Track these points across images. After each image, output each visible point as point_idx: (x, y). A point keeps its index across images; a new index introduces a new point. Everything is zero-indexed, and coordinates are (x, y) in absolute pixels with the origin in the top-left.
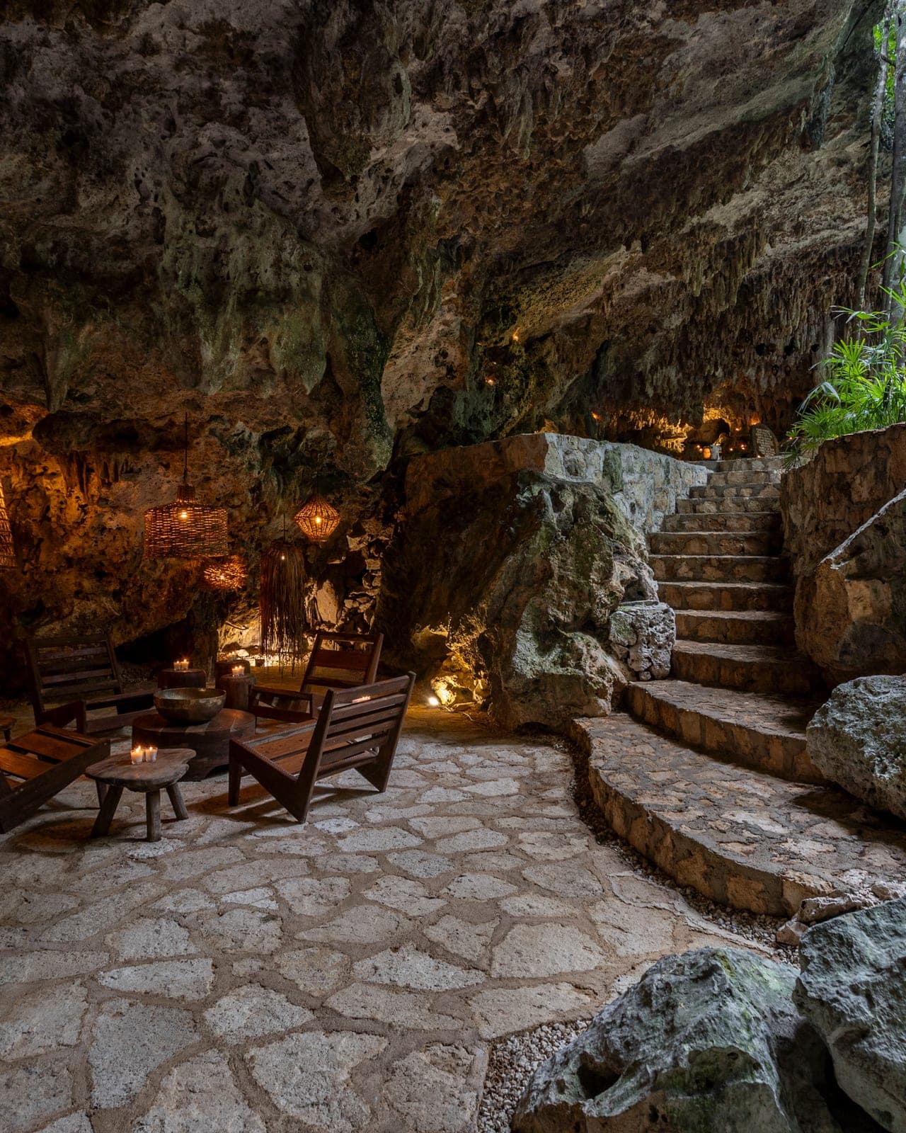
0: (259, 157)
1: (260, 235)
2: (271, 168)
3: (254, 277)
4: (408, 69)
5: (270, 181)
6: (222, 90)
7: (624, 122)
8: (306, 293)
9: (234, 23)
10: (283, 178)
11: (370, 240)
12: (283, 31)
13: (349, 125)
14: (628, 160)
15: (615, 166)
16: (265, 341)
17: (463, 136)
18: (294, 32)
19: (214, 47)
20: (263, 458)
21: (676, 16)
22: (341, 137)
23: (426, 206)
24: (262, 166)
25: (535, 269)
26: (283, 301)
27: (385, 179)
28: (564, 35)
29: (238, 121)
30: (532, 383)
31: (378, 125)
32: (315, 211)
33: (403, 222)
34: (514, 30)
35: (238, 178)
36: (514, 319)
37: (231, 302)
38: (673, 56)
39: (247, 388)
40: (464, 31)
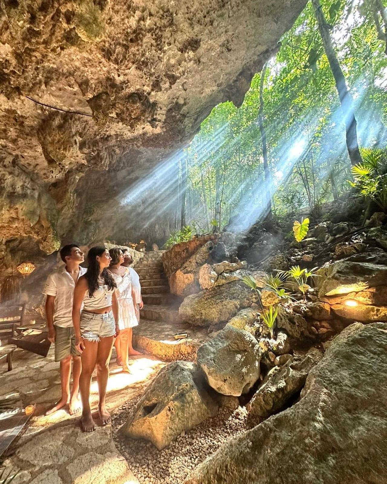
0: (20, 154)
1: (17, 176)
2: (23, 157)
3: (14, 189)
4: (78, 139)
5: (22, 162)
6: (9, 131)
7: (128, 168)
8: (33, 197)
9: (19, 112)
10: (27, 162)
11: (55, 185)
12: (37, 120)
13: (59, 149)
14: (127, 177)
15: (124, 178)
16: (17, 209)
17: (88, 161)
18: (40, 121)
19: (9, 117)
20: (7, 248)
21: (144, 146)
22: (56, 152)
23: (74, 178)
24: (20, 157)
25: (99, 202)
26: (24, 197)
27: (62, 169)
28: (118, 143)
29: (14, 141)
30: (97, 231)
31: (69, 151)
32: (37, 173)
33: (67, 182)
34: (106, 138)
35: (10, 159)
36: (93, 214)
37: (5, 195)
38: (140, 156)
39: (8, 223)
40: (93, 135)
